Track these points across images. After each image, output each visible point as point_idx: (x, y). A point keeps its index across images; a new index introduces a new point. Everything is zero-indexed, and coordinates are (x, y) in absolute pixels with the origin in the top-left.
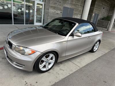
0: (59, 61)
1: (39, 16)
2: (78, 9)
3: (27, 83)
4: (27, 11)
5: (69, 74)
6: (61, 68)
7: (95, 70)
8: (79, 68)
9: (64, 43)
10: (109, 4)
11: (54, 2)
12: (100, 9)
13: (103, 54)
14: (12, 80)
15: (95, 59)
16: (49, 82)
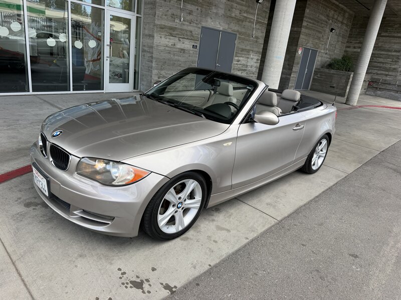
0: (213, 201)
1: (119, 61)
2: (249, 36)
3: (124, 273)
4: (79, 45)
5: (246, 241)
6: (219, 224)
7: (322, 224)
8: (273, 222)
9: (228, 146)
10: (347, 15)
11: (170, 13)
12: (320, 32)
13: (339, 177)
14: (76, 266)
15: (317, 194)
16: (190, 266)
